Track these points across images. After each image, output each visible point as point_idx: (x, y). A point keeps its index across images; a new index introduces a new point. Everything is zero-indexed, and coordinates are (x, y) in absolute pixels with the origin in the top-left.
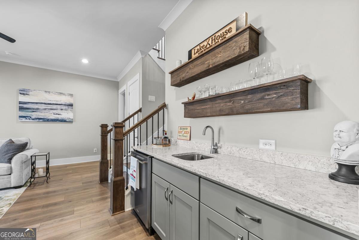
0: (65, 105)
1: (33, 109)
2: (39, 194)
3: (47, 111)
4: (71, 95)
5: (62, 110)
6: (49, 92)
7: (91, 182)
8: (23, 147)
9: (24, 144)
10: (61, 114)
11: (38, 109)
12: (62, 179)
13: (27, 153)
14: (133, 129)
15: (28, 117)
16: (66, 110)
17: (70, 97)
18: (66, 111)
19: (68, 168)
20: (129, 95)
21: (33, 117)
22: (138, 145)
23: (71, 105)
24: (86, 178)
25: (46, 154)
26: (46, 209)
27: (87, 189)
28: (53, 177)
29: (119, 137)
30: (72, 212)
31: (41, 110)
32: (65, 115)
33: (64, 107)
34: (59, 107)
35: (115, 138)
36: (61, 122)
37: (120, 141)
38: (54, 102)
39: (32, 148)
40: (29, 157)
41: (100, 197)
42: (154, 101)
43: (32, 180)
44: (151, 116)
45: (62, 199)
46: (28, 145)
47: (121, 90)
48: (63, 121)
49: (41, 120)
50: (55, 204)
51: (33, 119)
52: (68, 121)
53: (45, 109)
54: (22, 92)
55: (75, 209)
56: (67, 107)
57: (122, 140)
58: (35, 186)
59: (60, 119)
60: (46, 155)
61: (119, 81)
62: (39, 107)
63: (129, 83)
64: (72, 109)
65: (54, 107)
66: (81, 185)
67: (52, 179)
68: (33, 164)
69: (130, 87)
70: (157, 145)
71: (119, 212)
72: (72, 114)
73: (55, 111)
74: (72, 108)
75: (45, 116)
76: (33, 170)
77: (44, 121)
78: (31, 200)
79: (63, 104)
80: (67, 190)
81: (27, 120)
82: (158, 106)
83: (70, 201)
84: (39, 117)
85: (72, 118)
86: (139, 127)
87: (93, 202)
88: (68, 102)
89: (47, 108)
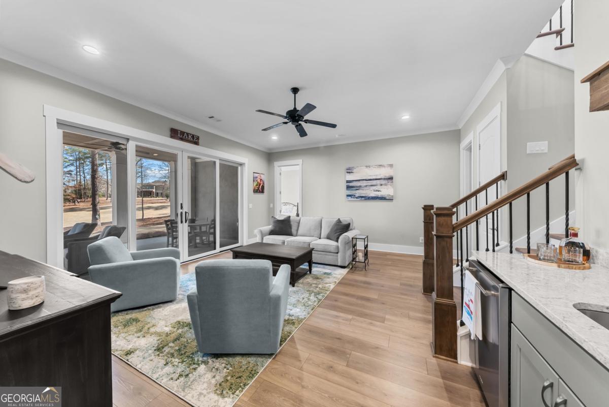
0: (384, 179)
1: (357, 187)
2: (356, 281)
3: (368, 188)
4: (391, 166)
5: (381, 185)
6: (369, 166)
7: (411, 286)
8: (346, 228)
9: (347, 225)
10: (381, 190)
11: (360, 186)
12: (379, 270)
13: (349, 234)
14: (476, 218)
15: (353, 195)
16: (386, 185)
17: (389, 168)
18: (385, 187)
19: (388, 257)
20: (480, 149)
21: (357, 195)
22: (487, 250)
23: (391, 178)
24: (406, 277)
25: (364, 237)
26: (359, 302)
27: (406, 295)
28: (372, 264)
29: (445, 233)
30: (383, 320)
31: (363, 187)
32: (386, 191)
33: (383, 182)
34: (378, 182)
35: (436, 233)
36: (381, 199)
37: (446, 239)
38: (374, 177)
39: (354, 229)
40: (351, 239)
41: (420, 315)
42: (546, 151)
43: (354, 263)
44: (526, 190)
45: (376, 297)
46: (351, 225)
47: (464, 143)
48: (383, 198)
49: (363, 199)
50: (368, 300)
51: (357, 198)
52: (387, 198)
53: (366, 186)
54: (348, 171)
55: (387, 317)
56: (386, 182)
57: (451, 237)
58: (355, 270)
59: (380, 196)
60: (364, 239)
61: (460, 128)
62: (362, 185)
63: (480, 126)
64: (392, 184)
65: (374, 182)
66: (399, 285)
67: (371, 267)
68: (354, 246)
69: (481, 134)
70: (540, 259)
71: (446, 356)
72: (392, 189)
73: (375, 188)
74: (392, 182)
75: (367, 194)
76: (355, 252)
77: (366, 199)
78: (350, 285)
79: (383, 178)
80: (382, 286)
81: (352, 199)
82: (549, 167)
83: (383, 304)
84: (362, 195)
85: (392, 195)
86: (490, 216)
87: (409, 317)
88: (388, 175)
89: (368, 184)
